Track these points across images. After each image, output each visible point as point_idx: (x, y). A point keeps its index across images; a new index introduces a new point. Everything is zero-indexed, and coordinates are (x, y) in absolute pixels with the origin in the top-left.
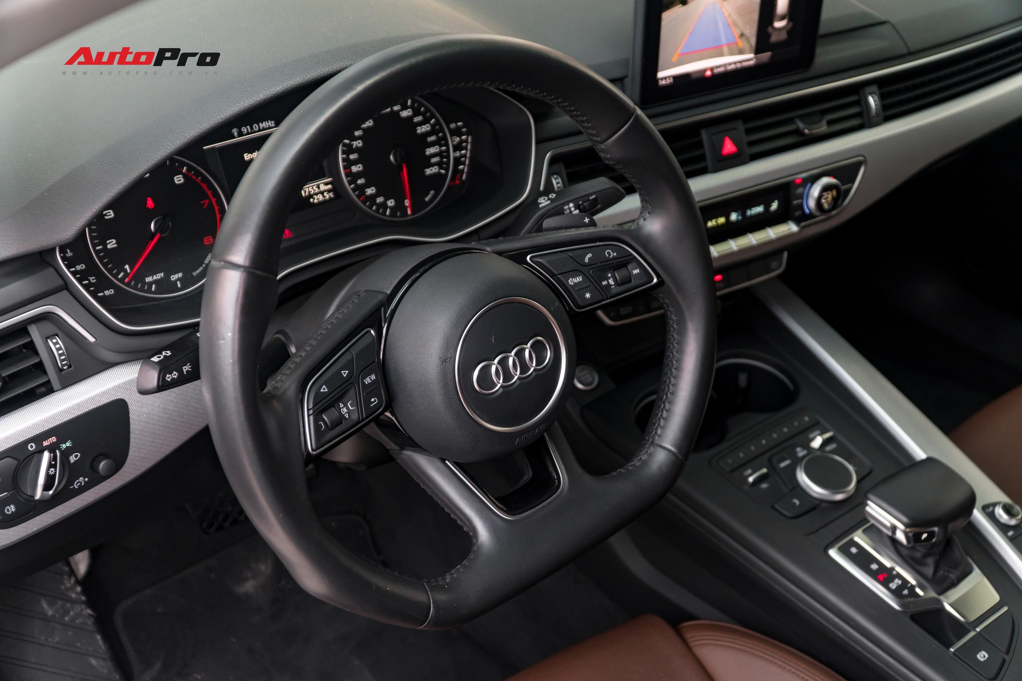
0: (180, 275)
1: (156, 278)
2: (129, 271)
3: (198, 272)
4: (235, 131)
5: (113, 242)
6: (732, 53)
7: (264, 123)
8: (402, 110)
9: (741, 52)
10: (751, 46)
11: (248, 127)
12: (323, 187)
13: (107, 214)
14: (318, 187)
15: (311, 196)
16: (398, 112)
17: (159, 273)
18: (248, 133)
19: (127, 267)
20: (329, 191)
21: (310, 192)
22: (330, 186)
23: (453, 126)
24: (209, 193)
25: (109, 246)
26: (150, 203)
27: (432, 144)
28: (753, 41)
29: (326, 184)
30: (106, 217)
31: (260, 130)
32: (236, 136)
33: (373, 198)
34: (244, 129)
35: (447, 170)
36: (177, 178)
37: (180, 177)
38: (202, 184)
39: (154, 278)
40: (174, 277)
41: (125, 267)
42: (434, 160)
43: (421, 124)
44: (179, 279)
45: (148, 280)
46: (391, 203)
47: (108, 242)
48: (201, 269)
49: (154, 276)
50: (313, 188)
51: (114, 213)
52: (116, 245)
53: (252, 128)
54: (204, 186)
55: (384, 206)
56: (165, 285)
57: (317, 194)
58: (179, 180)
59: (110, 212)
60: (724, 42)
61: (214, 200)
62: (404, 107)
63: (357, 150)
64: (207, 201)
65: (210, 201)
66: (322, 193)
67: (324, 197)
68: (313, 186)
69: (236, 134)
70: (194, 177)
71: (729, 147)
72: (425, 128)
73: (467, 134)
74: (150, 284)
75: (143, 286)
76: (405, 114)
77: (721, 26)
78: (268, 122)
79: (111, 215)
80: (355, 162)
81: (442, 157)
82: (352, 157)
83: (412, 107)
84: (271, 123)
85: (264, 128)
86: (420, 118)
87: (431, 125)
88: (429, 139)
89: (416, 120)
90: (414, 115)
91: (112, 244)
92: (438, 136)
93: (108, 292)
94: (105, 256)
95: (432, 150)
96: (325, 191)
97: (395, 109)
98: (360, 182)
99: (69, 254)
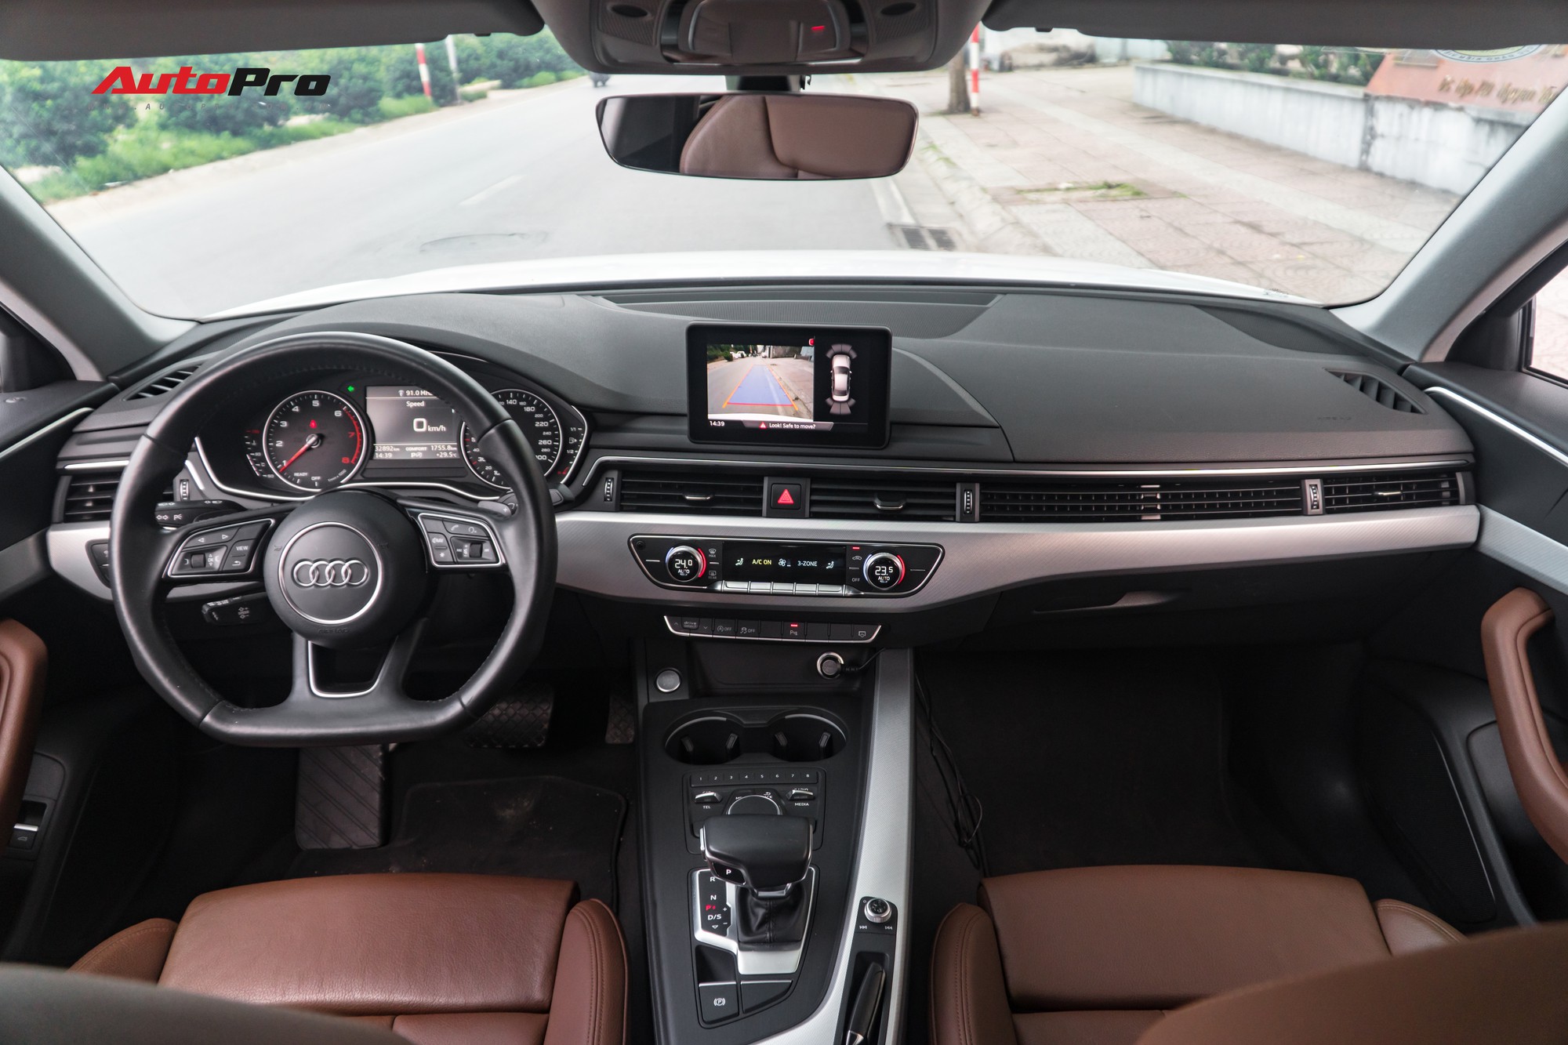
0: (319, 478)
1: (302, 475)
2: (285, 465)
3: (332, 479)
4: (401, 392)
5: (281, 442)
6: (787, 414)
8: (526, 406)
9: (797, 414)
10: (809, 411)
11: (412, 392)
12: (449, 448)
14: (446, 447)
15: (438, 451)
17: (305, 472)
18: (411, 396)
19: (284, 462)
20: (453, 452)
21: (438, 448)
22: (455, 449)
23: (573, 429)
25: (277, 445)
26: (313, 424)
27: (547, 438)
28: (811, 407)
29: (453, 446)
30: (281, 425)
31: (420, 396)
32: (401, 396)
33: (483, 465)
35: (553, 459)
36: (336, 413)
39: (300, 475)
40: (314, 478)
42: (543, 451)
43: (540, 420)
44: (317, 481)
46: (496, 473)
47: (277, 441)
48: (335, 478)
49: (302, 473)
50: (441, 447)
51: (287, 424)
52: (282, 445)
53: (414, 393)
54: (354, 422)
55: (491, 473)
56: (306, 482)
57: (443, 452)
58: (338, 414)
59: (285, 423)
60: (777, 402)
61: (358, 434)
62: (530, 404)
65: (356, 434)
66: (448, 452)
67: (448, 455)
68: (442, 445)
69: (401, 394)
70: (350, 415)
71: (786, 498)
72: (543, 424)
74: (297, 478)
75: (292, 478)
76: (528, 409)
77: (772, 387)
78: (428, 392)
79: (285, 425)
84: (430, 393)
85: (423, 396)
86: (541, 416)
87: (549, 423)
88: (544, 433)
89: (536, 416)
90: (537, 412)
91: (280, 444)
92: (553, 433)
93: (270, 476)
94: (272, 451)
95: (545, 442)
96: (451, 451)
97: (521, 403)
98: (475, 450)
99: (254, 444)
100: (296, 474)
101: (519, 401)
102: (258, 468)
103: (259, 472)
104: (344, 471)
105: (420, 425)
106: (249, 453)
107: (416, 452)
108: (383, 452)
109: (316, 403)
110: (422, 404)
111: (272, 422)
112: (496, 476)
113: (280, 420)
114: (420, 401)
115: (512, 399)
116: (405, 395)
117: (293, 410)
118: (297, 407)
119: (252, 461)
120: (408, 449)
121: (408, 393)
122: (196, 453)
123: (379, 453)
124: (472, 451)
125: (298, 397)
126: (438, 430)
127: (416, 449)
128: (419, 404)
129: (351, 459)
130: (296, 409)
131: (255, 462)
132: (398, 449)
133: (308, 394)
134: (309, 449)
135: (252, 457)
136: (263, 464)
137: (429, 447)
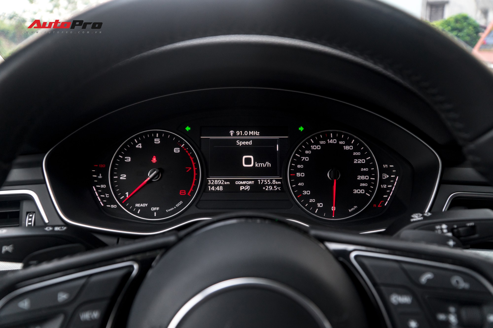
0: (158, 209)
1: (142, 206)
2: (127, 196)
3: (170, 210)
4: (232, 132)
5: (124, 176)
7: (252, 132)
8: (345, 145)
11: (241, 132)
12: (274, 182)
13: (127, 159)
14: (271, 181)
15: (264, 185)
16: (343, 145)
17: (145, 203)
18: (240, 135)
19: (127, 193)
20: (278, 185)
21: (264, 182)
22: (279, 183)
23: (385, 166)
24: (194, 164)
25: (121, 178)
26: (154, 160)
27: (364, 173)
29: (277, 180)
30: (126, 161)
31: (248, 135)
32: (232, 136)
33: (307, 197)
34: (238, 132)
35: (371, 194)
36: (176, 149)
37: (178, 149)
38: (191, 157)
39: (141, 206)
40: (153, 209)
41: (126, 194)
42: (362, 185)
43: (357, 157)
44: (156, 211)
45: (137, 206)
46: (320, 205)
47: (121, 175)
48: (172, 209)
49: (142, 204)
50: (267, 181)
51: (131, 159)
52: (125, 179)
53: (243, 133)
54: (192, 159)
55: (314, 205)
56: (146, 212)
57: (269, 185)
58: (177, 150)
59: (129, 158)
61: (195, 169)
62: (348, 144)
63: (304, 163)
64: (190, 168)
65: (192, 169)
66: (273, 186)
67: (273, 188)
68: (267, 179)
69: (232, 134)
70: (187, 152)
72: (361, 161)
73: (396, 175)
74: (138, 208)
75: (133, 208)
76: (347, 148)
78: (255, 132)
79: (129, 160)
80: (300, 170)
81: (370, 185)
82: (299, 166)
83: (354, 145)
84: (257, 133)
85: (251, 135)
86: (358, 154)
87: (366, 160)
88: (362, 169)
89: (355, 154)
90: (355, 150)
91: (123, 177)
92: (370, 169)
93: (113, 206)
94: (116, 184)
95: (363, 177)
96: (275, 185)
97: (341, 143)
98: (300, 184)
99: (100, 177)
100: (137, 205)
101: (339, 139)
102: (102, 199)
103: (103, 203)
104: (181, 203)
105: (248, 161)
106: (95, 184)
107: (244, 185)
108: (216, 186)
109: (157, 141)
110: (250, 143)
111: (117, 157)
112: (319, 208)
113: (124, 156)
114: (249, 140)
115: (333, 139)
116: (235, 135)
117: (137, 146)
118: (140, 144)
119: (98, 192)
120: (237, 183)
121: (238, 133)
122: (44, 185)
123: (211, 186)
124: (297, 185)
125: (141, 136)
126: (264, 166)
127: (244, 183)
128: (247, 143)
129: (187, 192)
130: (139, 146)
131: (100, 194)
132: (228, 183)
133: (150, 133)
134: (150, 181)
135: (97, 189)
136: (107, 195)
137: (256, 181)
